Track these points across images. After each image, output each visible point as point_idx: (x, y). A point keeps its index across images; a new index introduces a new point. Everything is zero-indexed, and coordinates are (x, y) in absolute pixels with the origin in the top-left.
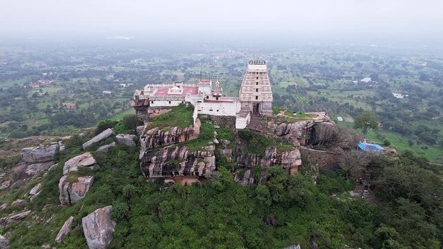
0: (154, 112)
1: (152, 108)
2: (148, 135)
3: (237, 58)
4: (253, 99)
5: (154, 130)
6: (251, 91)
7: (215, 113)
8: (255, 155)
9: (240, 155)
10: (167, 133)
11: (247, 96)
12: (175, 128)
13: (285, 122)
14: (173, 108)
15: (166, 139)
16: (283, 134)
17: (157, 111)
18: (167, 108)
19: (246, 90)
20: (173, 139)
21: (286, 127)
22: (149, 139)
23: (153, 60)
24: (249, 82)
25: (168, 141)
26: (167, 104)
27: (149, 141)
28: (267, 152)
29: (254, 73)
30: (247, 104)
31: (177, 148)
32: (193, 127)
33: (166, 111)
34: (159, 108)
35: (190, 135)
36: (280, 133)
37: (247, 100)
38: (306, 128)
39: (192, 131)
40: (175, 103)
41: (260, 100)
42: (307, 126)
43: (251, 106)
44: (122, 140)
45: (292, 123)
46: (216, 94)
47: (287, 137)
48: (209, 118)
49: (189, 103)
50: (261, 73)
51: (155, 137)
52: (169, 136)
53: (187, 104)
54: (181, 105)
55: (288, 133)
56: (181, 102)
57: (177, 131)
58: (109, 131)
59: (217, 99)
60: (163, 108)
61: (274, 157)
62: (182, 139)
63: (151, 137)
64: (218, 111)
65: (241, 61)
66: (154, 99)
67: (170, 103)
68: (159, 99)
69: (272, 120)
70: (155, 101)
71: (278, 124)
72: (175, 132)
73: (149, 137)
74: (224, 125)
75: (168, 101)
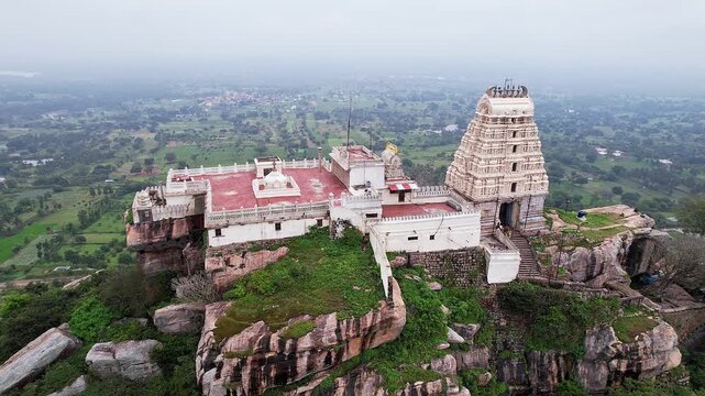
0: (227, 262)
1: (218, 253)
2: (230, 356)
4: (506, 194)
5: (248, 334)
6: (500, 169)
7: (424, 246)
8: (552, 352)
9: (509, 359)
10: (306, 342)
11: (491, 185)
12: (331, 320)
13: (583, 243)
14: (290, 242)
15: (302, 363)
16: (589, 278)
17: (236, 260)
18: (271, 245)
19: (488, 170)
20: (328, 360)
21: (593, 258)
22: (238, 370)
24: (496, 146)
25: (310, 367)
26: (270, 233)
27: (236, 376)
28: (590, 342)
29: (504, 120)
31: (341, 382)
32: (391, 305)
33: (268, 256)
34: (241, 249)
35: (380, 332)
36: (580, 275)
38: (623, 251)
39: (388, 322)
40: (295, 228)
41: (520, 192)
42: (624, 246)
43: (495, 210)
44: (109, 365)
45: (598, 243)
46: (401, 187)
48: (408, 261)
49: (346, 223)
50: (521, 120)
51: (261, 362)
52: (313, 350)
53: (340, 229)
54: (318, 233)
55: (601, 273)
56: (313, 222)
57: (338, 331)
58: (53, 341)
59: (402, 199)
60: (256, 247)
61: (619, 356)
62: (353, 351)
63: (243, 362)
64: (432, 237)
65: (252, 108)
66: (224, 222)
67: (278, 227)
68: (242, 220)
69: (552, 242)
70: (226, 226)
71: (568, 251)
72: (334, 335)
73: (235, 361)
74: (451, 275)
75: (271, 222)
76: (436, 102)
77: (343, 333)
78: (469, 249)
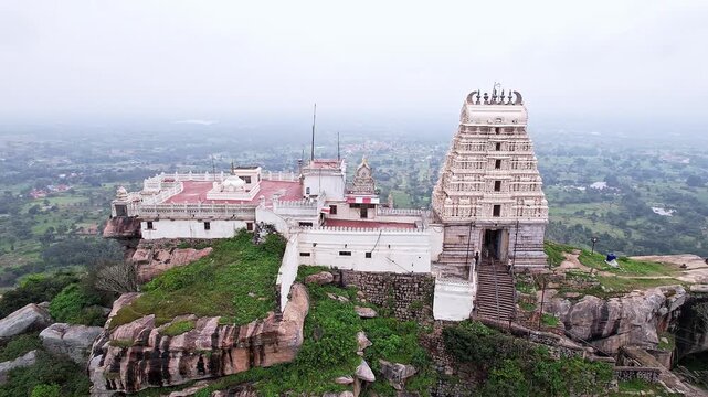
0: (155, 257)
1: (150, 245)
2: (115, 344)
3: (381, 152)
4: (486, 217)
5: (136, 325)
6: (477, 187)
7: (358, 264)
10: (178, 342)
11: (465, 205)
12: (212, 323)
13: (597, 291)
14: (217, 244)
15: (174, 364)
16: (596, 336)
17: (164, 255)
18: (198, 244)
19: (460, 187)
20: (200, 365)
21: (605, 311)
22: (118, 359)
23: (245, 155)
24: (473, 159)
25: (183, 371)
26: (198, 232)
27: (116, 368)
29: (486, 130)
30: (464, 231)
31: (218, 396)
32: (278, 318)
33: (193, 254)
34: (170, 245)
35: (268, 349)
36: (583, 331)
37: (466, 219)
38: (664, 311)
39: (272, 337)
40: (224, 230)
41: (507, 217)
42: (667, 304)
43: (477, 239)
44: (57, 344)
45: (619, 294)
46: (359, 201)
47: (613, 344)
48: (340, 279)
49: (270, 228)
50: (510, 130)
51: (139, 355)
52: (185, 352)
53: (263, 233)
54: (244, 236)
55: (614, 333)
56: (243, 225)
57: (215, 336)
59: (364, 215)
60: (186, 244)
62: (238, 364)
63: (124, 352)
64: (368, 255)
65: (388, 157)
66: (154, 215)
67: (207, 226)
68: (172, 215)
69: (550, 285)
70: (157, 220)
71: (571, 299)
72: (209, 339)
73: (117, 350)
74: (391, 304)
75: (200, 220)
76: (585, 158)
77: (220, 340)
78: (418, 275)
